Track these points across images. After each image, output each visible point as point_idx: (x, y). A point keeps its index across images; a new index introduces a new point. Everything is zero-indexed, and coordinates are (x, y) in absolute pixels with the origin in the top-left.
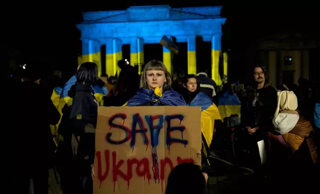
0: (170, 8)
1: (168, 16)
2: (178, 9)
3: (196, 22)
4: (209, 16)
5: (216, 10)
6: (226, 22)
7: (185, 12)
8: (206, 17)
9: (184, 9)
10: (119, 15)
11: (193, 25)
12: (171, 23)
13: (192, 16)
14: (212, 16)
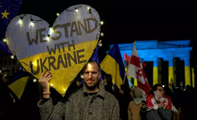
0: (157, 42)
1: (156, 46)
2: (163, 42)
3: (173, 49)
4: (182, 46)
5: (187, 42)
6: (193, 49)
7: (167, 44)
8: (179, 46)
9: (167, 42)
10: (129, 46)
11: (171, 51)
12: (158, 50)
13: (171, 46)
14: (184, 46)
